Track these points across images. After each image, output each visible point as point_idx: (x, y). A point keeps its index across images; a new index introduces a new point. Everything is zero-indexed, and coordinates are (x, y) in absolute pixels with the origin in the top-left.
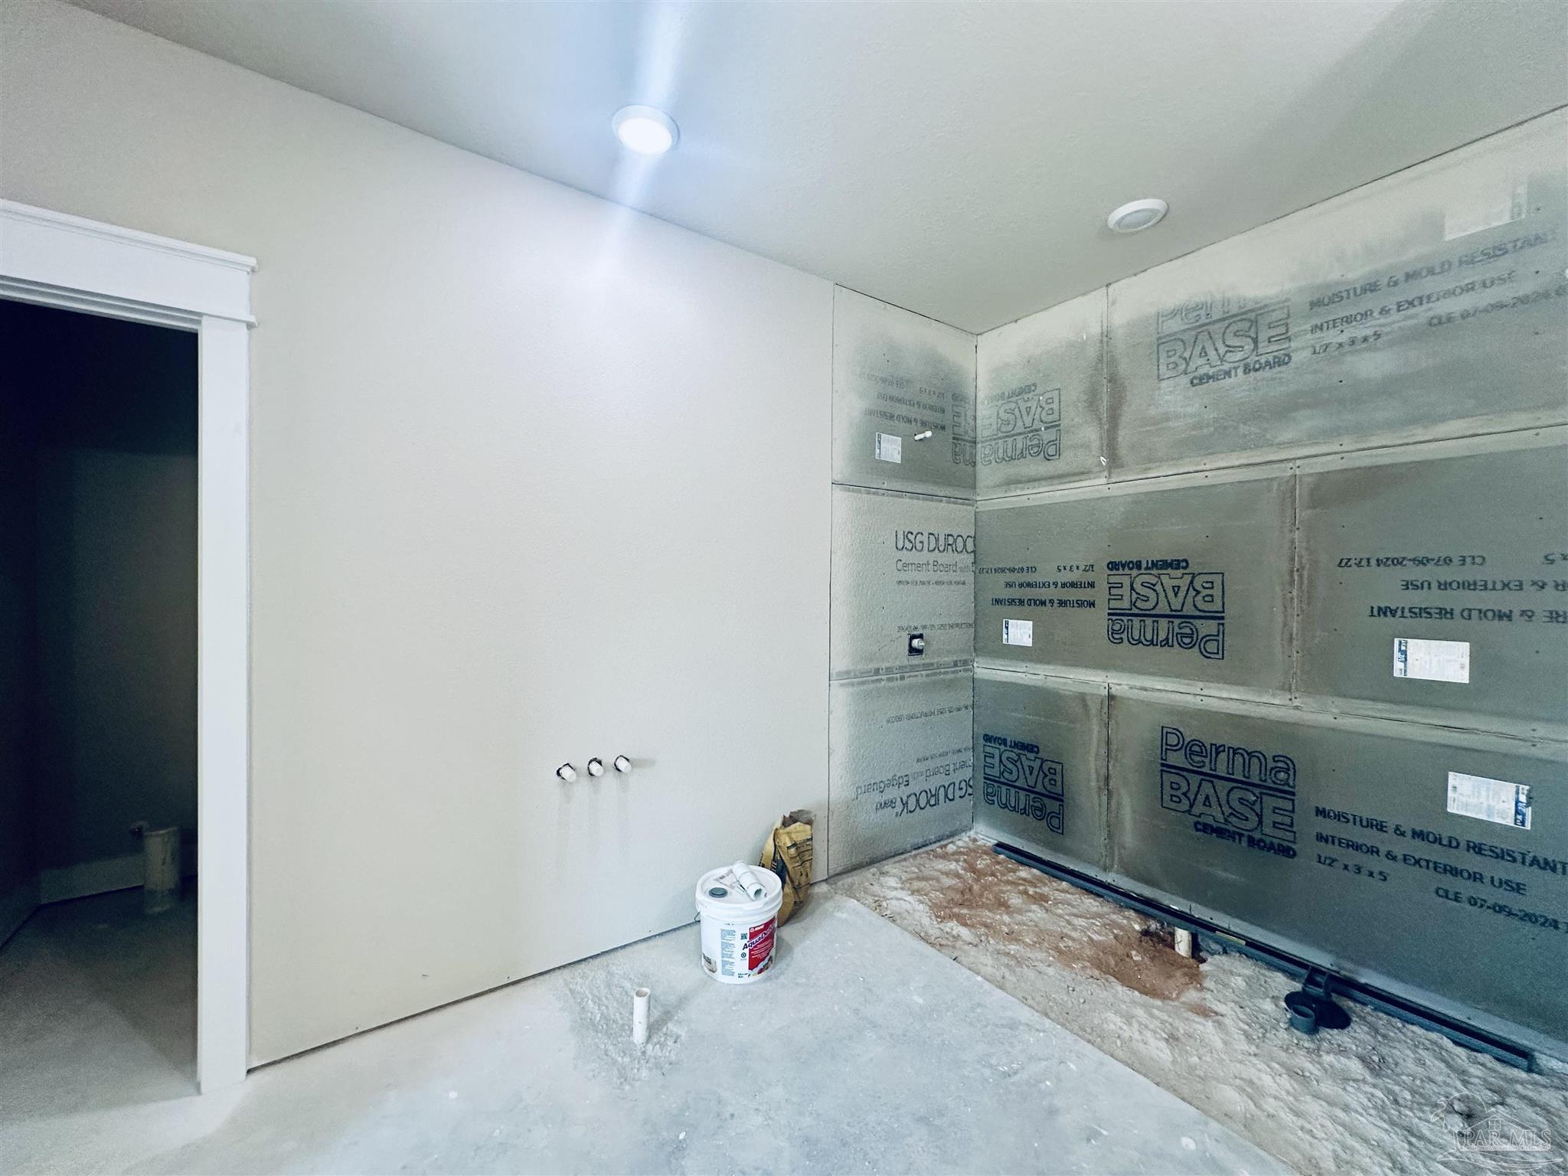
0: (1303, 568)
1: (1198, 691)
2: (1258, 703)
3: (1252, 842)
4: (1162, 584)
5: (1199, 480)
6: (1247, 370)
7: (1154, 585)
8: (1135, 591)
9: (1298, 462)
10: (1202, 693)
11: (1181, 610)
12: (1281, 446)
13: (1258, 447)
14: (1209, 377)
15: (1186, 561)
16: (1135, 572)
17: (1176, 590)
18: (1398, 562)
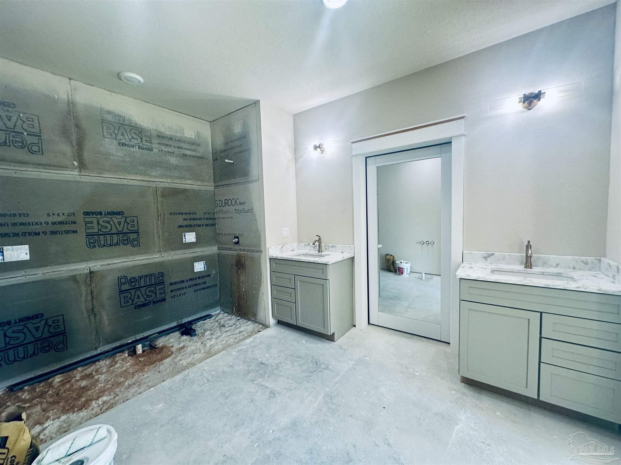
0: (161, 215)
1: (132, 260)
2: (152, 258)
3: (154, 302)
4: (113, 221)
5: (125, 182)
6: (139, 148)
7: (110, 222)
8: (100, 224)
9: (157, 183)
10: (133, 260)
11: (122, 231)
12: (151, 176)
13: (145, 175)
14: (126, 145)
15: (122, 212)
16: (99, 217)
17: (119, 223)
18: (182, 214)
